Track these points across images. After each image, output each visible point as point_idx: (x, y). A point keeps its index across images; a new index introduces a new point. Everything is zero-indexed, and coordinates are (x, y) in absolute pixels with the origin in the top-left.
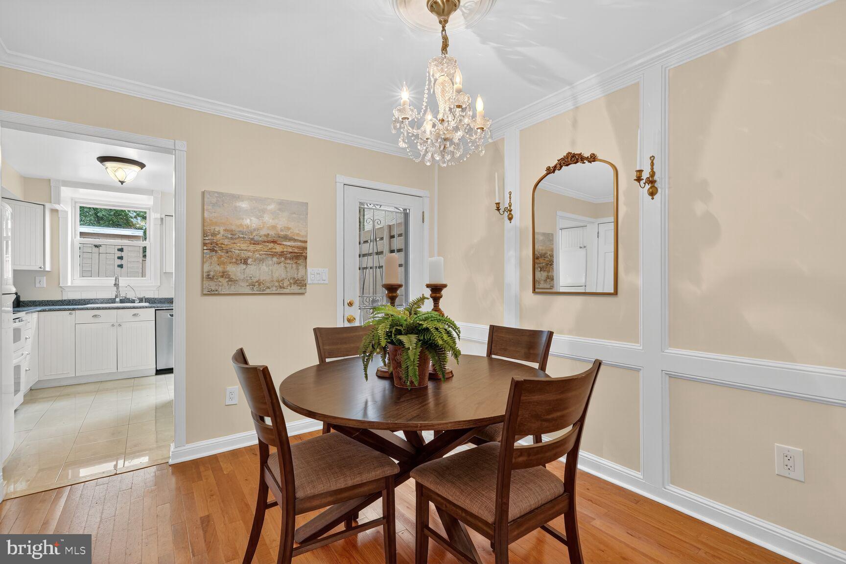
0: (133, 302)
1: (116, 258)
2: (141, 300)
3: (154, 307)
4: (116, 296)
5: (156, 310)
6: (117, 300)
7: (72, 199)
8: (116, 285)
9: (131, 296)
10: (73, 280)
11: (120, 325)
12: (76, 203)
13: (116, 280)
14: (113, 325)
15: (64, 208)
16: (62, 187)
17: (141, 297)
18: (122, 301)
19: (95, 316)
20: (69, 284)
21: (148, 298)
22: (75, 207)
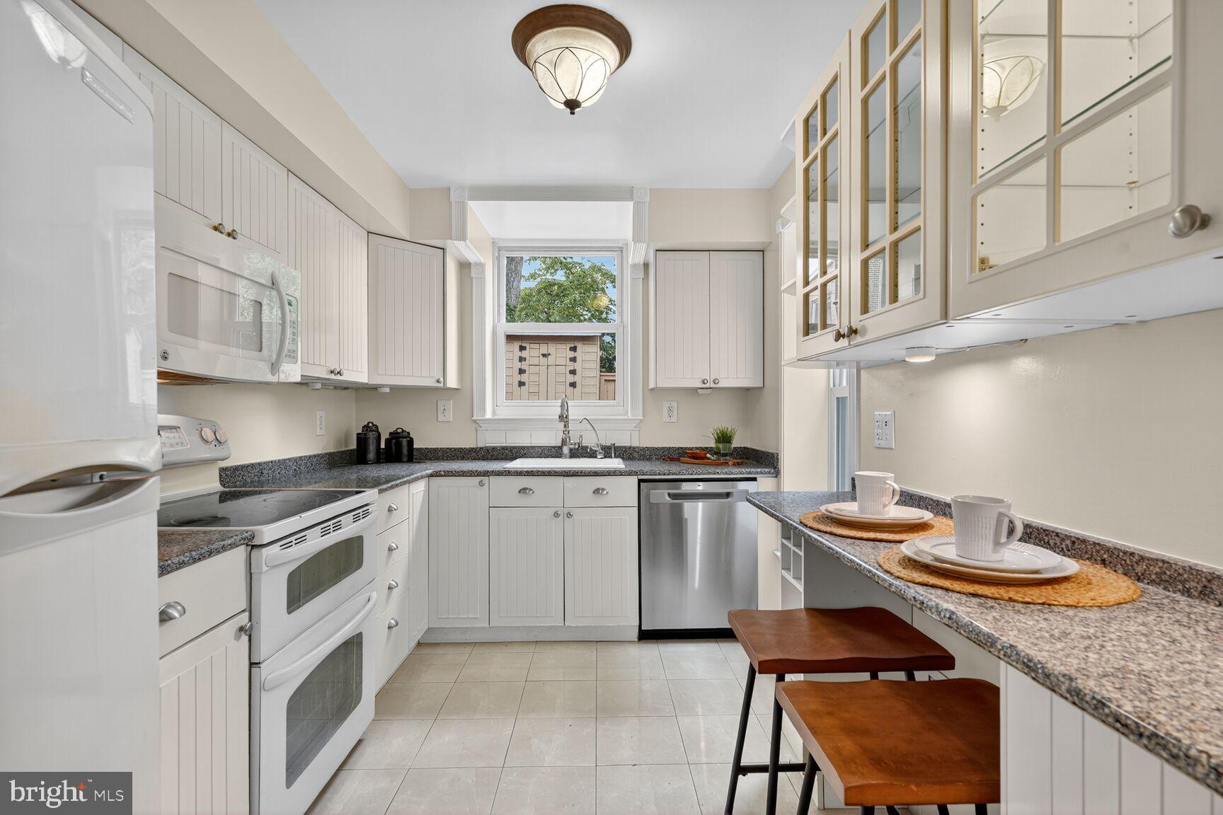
0: (592, 455)
1: (568, 372)
2: (608, 451)
3: (636, 473)
4: (564, 442)
5: (640, 481)
6: (566, 450)
7: (493, 243)
8: (563, 418)
9: (590, 441)
10: (495, 405)
11: (569, 515)
12: (500, 249)
13: (562, 406)
14: (556, 515)
15: (480, 256)
16: (469, 202)
17: (608, 444)
18: (574, 454)
19: (523, 491)
20: (489, 415)
21: (619, 447)
22: (498, 259)
